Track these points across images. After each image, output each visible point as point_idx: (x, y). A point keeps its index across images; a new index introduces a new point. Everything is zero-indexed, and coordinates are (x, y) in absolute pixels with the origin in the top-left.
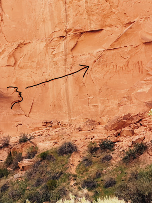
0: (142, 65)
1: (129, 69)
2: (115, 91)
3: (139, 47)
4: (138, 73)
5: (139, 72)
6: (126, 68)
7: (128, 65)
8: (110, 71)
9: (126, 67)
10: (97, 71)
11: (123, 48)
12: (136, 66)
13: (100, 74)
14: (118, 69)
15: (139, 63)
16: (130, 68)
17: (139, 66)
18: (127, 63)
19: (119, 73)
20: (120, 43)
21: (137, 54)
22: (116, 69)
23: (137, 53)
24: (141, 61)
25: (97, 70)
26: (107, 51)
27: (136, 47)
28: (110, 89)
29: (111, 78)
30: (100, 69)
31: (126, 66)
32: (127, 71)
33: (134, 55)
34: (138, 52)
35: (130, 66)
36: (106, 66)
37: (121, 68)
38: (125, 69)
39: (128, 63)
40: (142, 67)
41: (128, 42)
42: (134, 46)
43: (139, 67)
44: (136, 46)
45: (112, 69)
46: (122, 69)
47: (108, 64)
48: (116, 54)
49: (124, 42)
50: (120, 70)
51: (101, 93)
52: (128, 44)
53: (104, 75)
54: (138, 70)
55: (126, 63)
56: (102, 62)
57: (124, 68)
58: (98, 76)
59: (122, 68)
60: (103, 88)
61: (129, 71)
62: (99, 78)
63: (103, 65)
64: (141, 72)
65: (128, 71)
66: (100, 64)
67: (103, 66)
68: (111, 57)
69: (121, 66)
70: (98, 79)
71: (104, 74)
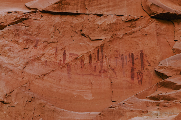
0: (142, 63)
1: (101, 66)
2: (52, 108)
3: (138, 22)
4: (129, 79)
5: (132, 78)
6: (93, 62)
7: (100, 58)
8: (43, 59)
9: (93, 59)
10: (7, 48)
11: (91, 16)
12: (123, 61)
13: (15, 58)
14: (68, 60)
15: (135, 57)
16: (105, 64)
17: (133, 63)
18: (98, 51)
19: (68, 70)
20: (86, 3)
21: (131, 36)
22: (62, 59)
23: (130, 34)
24: (142, 54)
25: (7, 45)
26: (42, 14)
27: (131, 21)
28: (38, 102)
29: (46, 77)
30: (16, 46)
31: (93, 57)
32: (95, 71)
33: (121, 36)
34: (134, 32)
35: (105, 60)
36: (34, 44)
37: (76, 59)
38: (90, 63)
39: (100, 53)
40: (143, 68)
41: (109, 7)
42: (124, 18)
43: (131, 65)
44: (130, 18)
45: (51, 55)
46: (79, 62)
47: (40, 43)
48: (68, 26)
49: (98, 5)
50: (73, 63)
51: (8, 105)
52: (108, 11)
53: (27, 64)
54: (129, 73)
55: (96, 52)
56: (26, 34)
57: (86, 61)
58: (6, 62)
59: (82, 61)
60: (17, 93)
61: (100, 72)
62: (10, 67)
63: (27, 41)
64: (136, 80)
65: (98, 71)
66: (19, 35)
67: (27, 43)
68: (51, 29)
69: (77, 55)
70: (7, 68)
71: (26, 61)
